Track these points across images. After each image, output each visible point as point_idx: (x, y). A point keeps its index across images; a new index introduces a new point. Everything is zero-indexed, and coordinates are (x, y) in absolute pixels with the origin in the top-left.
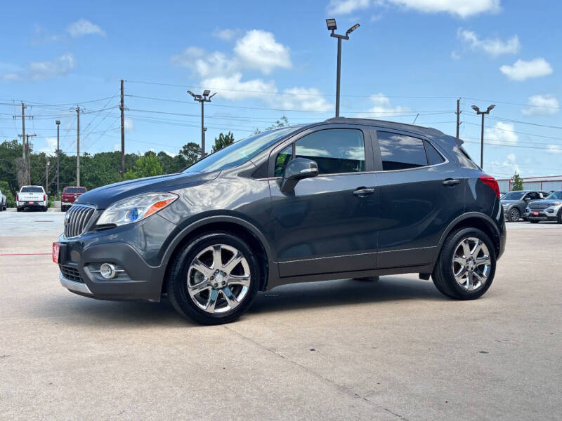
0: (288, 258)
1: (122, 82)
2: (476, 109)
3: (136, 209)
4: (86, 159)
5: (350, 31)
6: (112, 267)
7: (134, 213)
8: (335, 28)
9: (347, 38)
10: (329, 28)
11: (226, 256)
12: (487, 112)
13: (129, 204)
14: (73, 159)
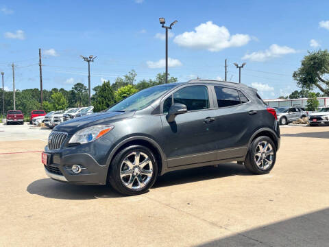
0: (172, 157)
1: (40, 50)
2: (237, 65)
3: (91, 134)
4: (17, 94)
5: (172, 24)
6: (79, 166)
7: (90, 137)
8: (164, 23)
9: (170, 28)
10: (161, 23)
11: (142, 159)
12: (242, 67)
13: (86, 131)
14: (10, 94)
